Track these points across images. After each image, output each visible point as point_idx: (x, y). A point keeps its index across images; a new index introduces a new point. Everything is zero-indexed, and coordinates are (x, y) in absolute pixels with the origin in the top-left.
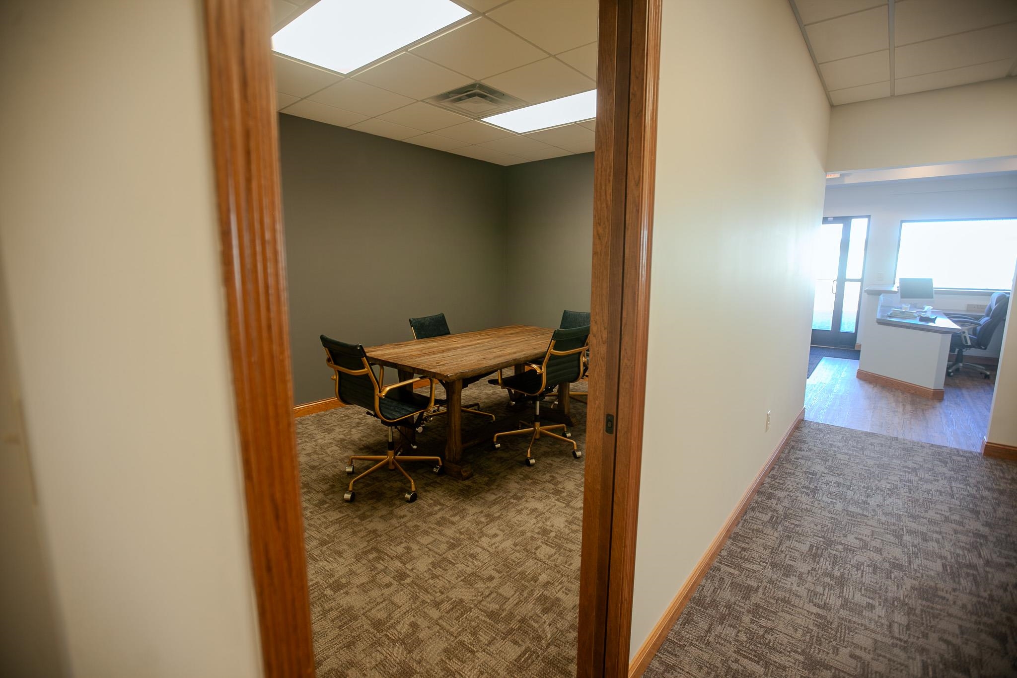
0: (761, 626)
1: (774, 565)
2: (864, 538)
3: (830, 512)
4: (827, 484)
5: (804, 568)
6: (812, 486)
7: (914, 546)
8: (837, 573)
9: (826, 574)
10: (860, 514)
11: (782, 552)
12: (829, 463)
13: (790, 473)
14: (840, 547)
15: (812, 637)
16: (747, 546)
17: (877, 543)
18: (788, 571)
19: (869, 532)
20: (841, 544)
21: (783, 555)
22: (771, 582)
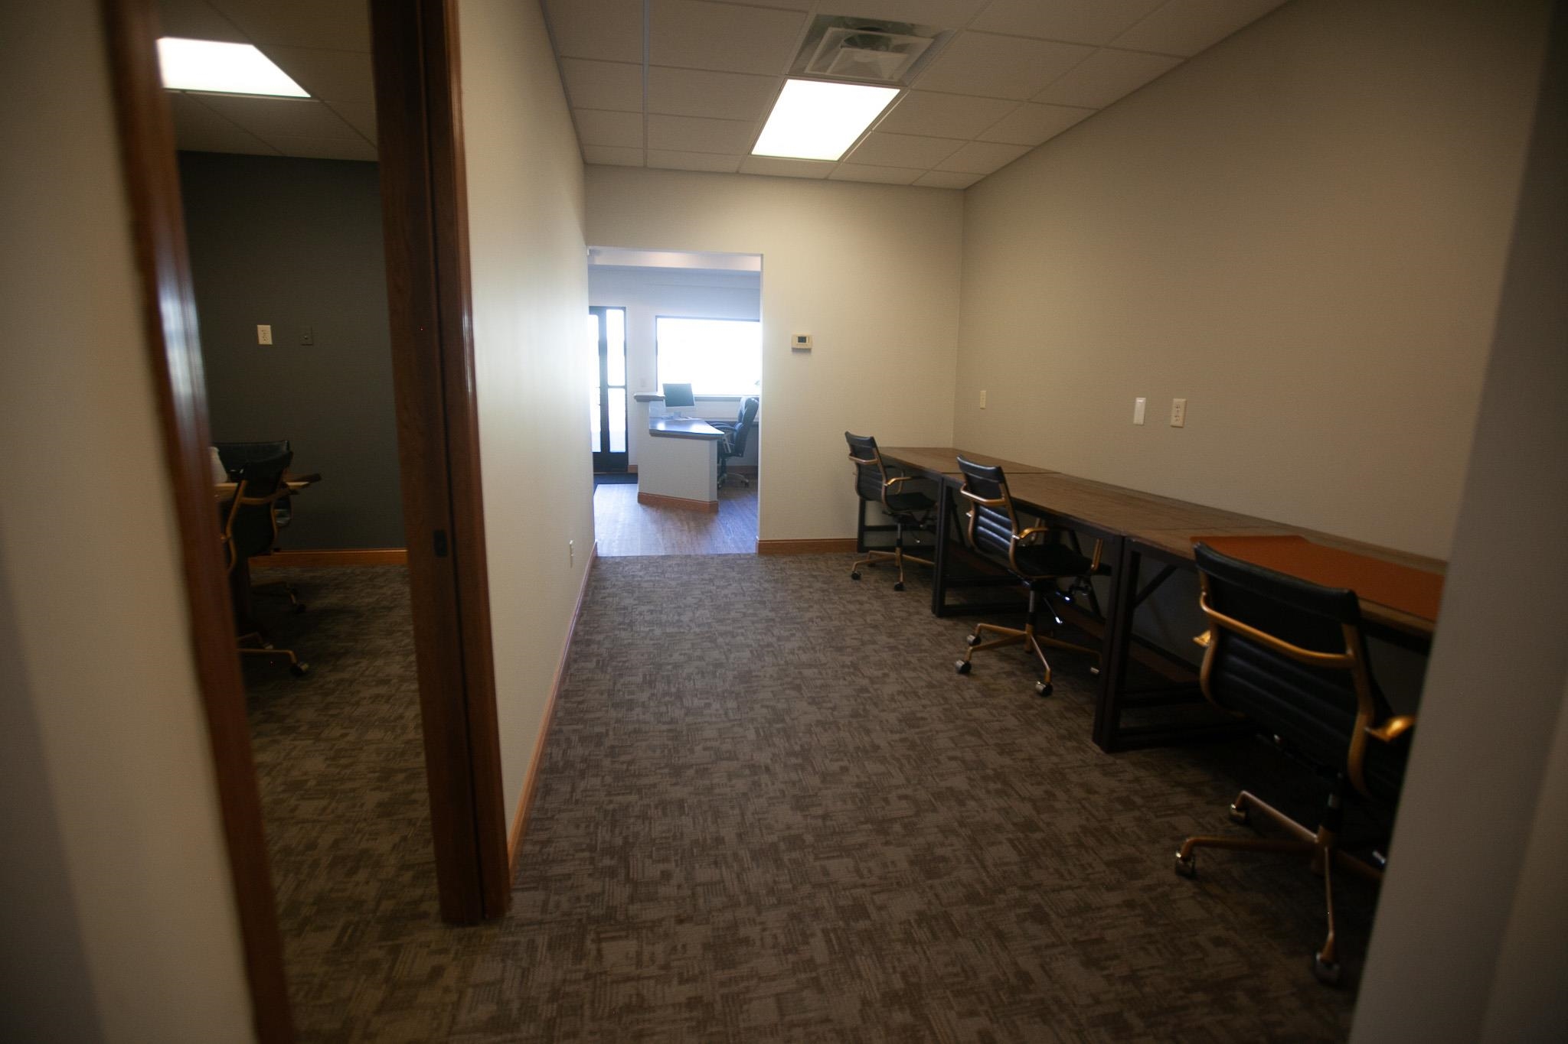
0: (623, 763)
1: (616, 706)
2: (687, 652)
3: (651, 639)
4: (641, 614)
5: (644, 696)
6: (627, 621)
7: (727, 644)
8: (673, 690)
9: (665, 694)
10: (676, 633)
11: (619, 691)
12: (637, 594)
13: (601, 614)
14: (670, 667)
15: (670, 750)
16: (581, 698)
17: (698, 653)
18: (630, 705)
19: (689, 646)
20: (669, 664)
21: (621, 693)
22: (618, 721)
